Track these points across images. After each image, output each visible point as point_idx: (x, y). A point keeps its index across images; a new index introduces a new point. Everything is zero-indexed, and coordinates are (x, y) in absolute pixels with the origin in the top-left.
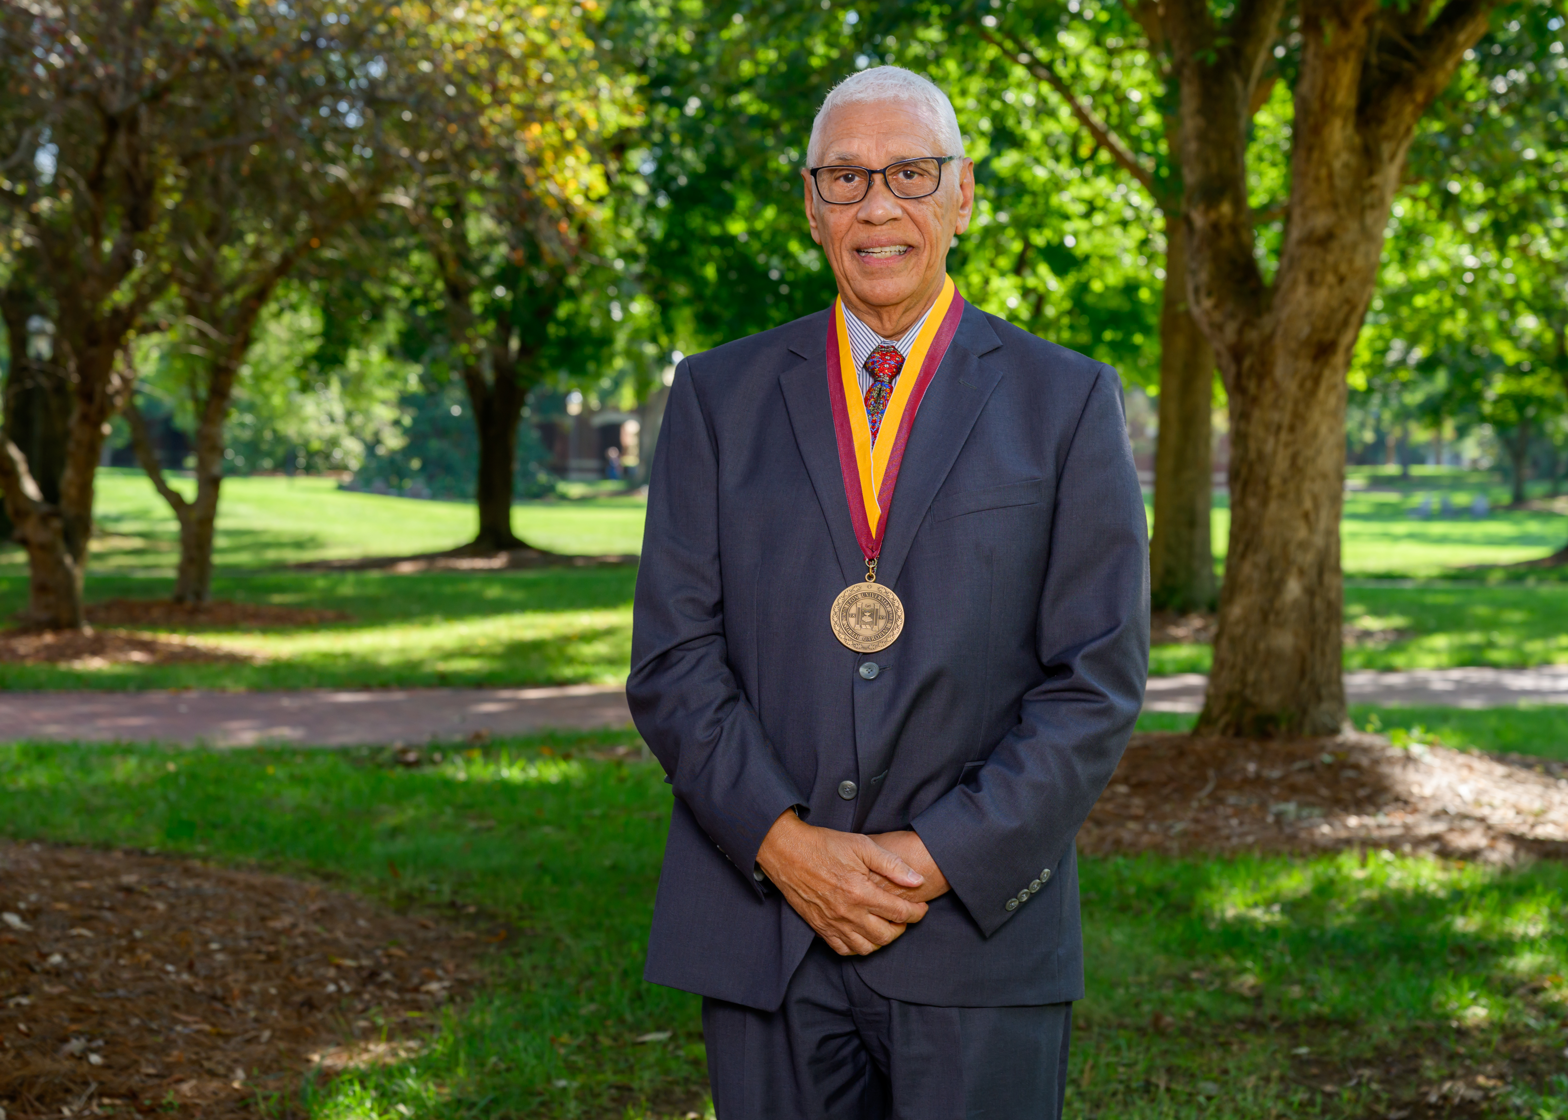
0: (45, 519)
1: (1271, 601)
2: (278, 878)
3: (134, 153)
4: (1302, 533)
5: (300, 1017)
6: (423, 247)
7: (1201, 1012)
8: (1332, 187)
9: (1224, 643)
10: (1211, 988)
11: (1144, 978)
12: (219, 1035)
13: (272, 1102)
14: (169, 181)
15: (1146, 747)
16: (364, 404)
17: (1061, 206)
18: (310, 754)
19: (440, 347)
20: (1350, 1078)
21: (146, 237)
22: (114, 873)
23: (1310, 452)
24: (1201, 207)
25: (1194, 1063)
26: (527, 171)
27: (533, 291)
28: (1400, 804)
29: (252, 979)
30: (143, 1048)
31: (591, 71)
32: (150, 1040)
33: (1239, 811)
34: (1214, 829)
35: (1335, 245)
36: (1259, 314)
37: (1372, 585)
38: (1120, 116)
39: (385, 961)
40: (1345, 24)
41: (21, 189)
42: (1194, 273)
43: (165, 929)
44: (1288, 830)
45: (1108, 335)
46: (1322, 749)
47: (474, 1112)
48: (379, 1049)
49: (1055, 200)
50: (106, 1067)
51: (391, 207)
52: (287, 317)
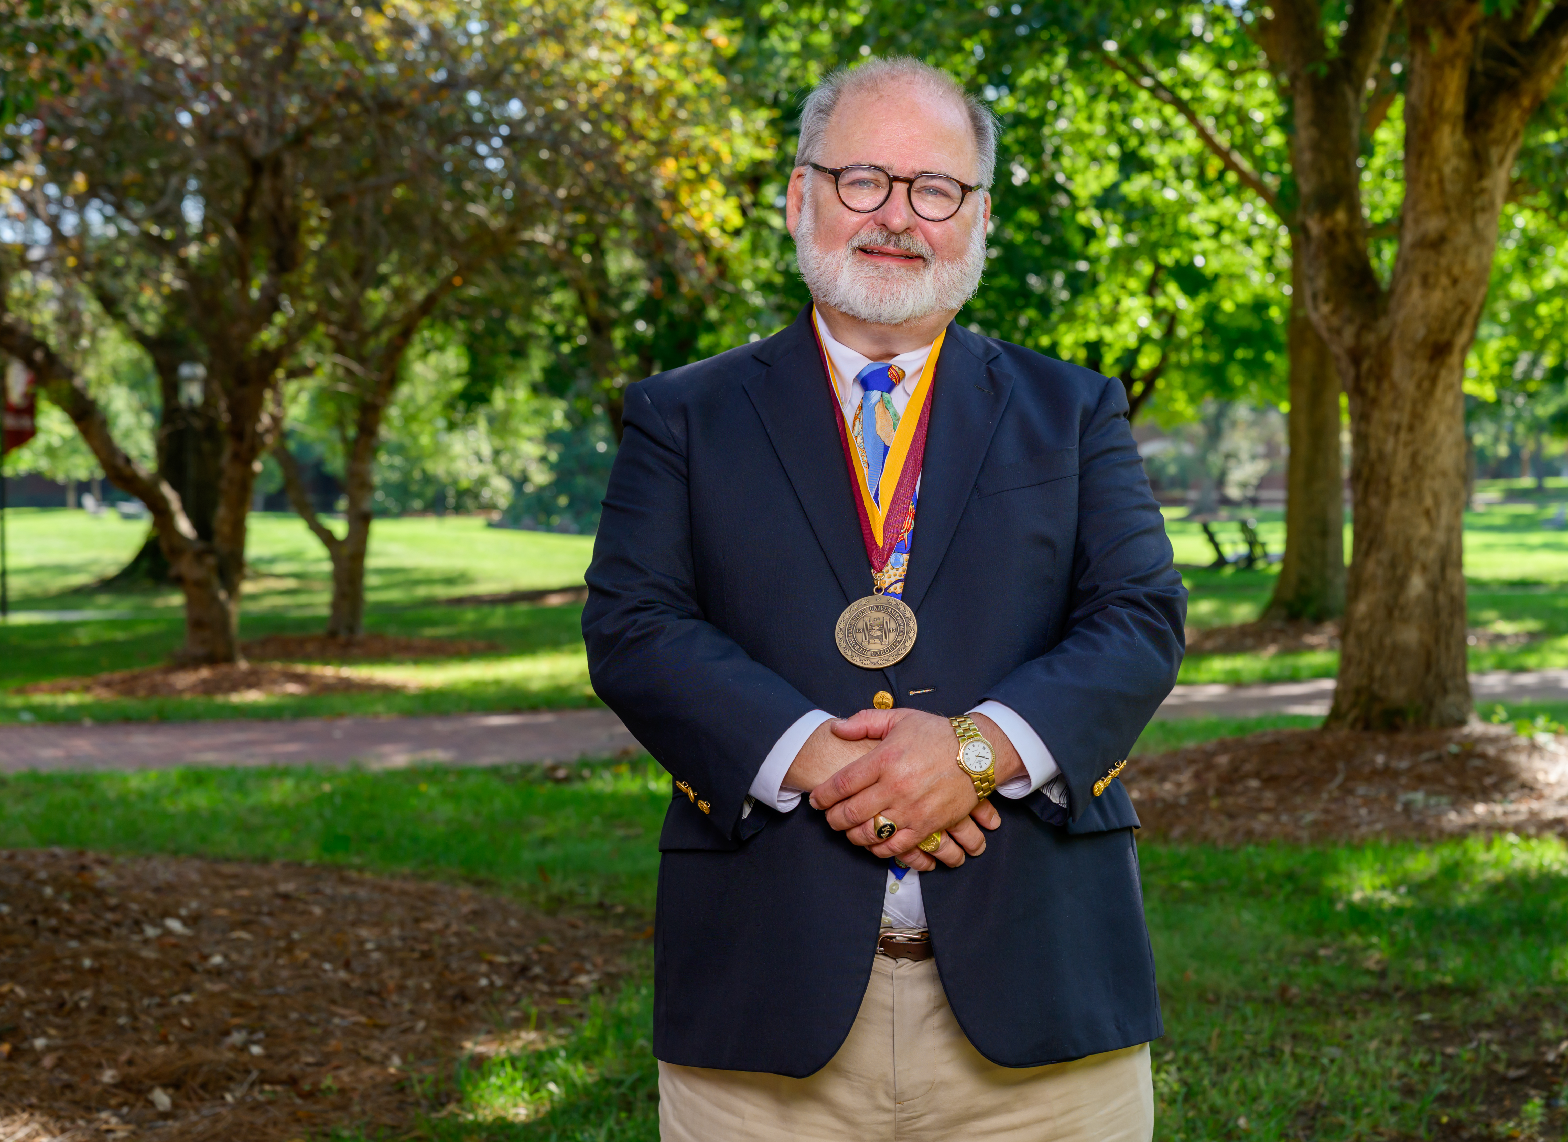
0: (199, 556)
1: (1396, 597)
2: (431, 884)
3: (279, 195)
4: (1424, 529)
5: (454, 1008)
6: (564, 284)
7: (1327, 984)
8: (1442, 191)
9: (1351, 639)
10: (1338, 964)
11: (1272, 955)
12: (376, 1026)
13: (427, 1085)
14: (313, 222)
15: (1277, 743)
16: (511, 441)
17: (1190, 227)
18: (462, 774)
19: (582, 383)
20: (1470, 1041)
21: (292, 278)
22: (272, 883)
23: (1429, 451)
24: (1317, 215)
25: (1318, 1030)
26: (664, 206)
27: (672, 325)
28: (1526, 791)
29: (406, 975)
30: (302, 1039)
31: (724, 106)
32: (308, 1032)
33: (1368, 801)
34: (1344, 819)
35: (1448, 248)
36: (1375, 317)
37: (1506, 592)
38: (1244, 136)
39: (535, 957)
40: (1450, 33)
41: (168, 234)
42: (1311, 279)
43: (321, 931)
44: (1416, 818)
45: (1241, 353)
46: (1449, 740)
47: (623, 1089)
48: (529, 1036)
49: (1183, 222)
50: (268, 1056)
51: (531, 244)
52: (433, 358)
